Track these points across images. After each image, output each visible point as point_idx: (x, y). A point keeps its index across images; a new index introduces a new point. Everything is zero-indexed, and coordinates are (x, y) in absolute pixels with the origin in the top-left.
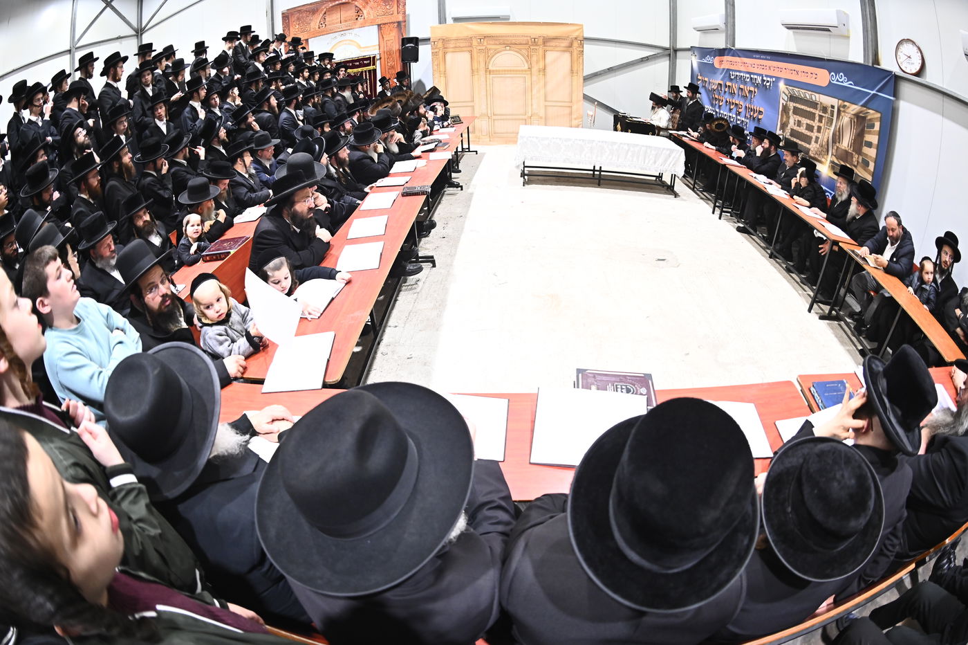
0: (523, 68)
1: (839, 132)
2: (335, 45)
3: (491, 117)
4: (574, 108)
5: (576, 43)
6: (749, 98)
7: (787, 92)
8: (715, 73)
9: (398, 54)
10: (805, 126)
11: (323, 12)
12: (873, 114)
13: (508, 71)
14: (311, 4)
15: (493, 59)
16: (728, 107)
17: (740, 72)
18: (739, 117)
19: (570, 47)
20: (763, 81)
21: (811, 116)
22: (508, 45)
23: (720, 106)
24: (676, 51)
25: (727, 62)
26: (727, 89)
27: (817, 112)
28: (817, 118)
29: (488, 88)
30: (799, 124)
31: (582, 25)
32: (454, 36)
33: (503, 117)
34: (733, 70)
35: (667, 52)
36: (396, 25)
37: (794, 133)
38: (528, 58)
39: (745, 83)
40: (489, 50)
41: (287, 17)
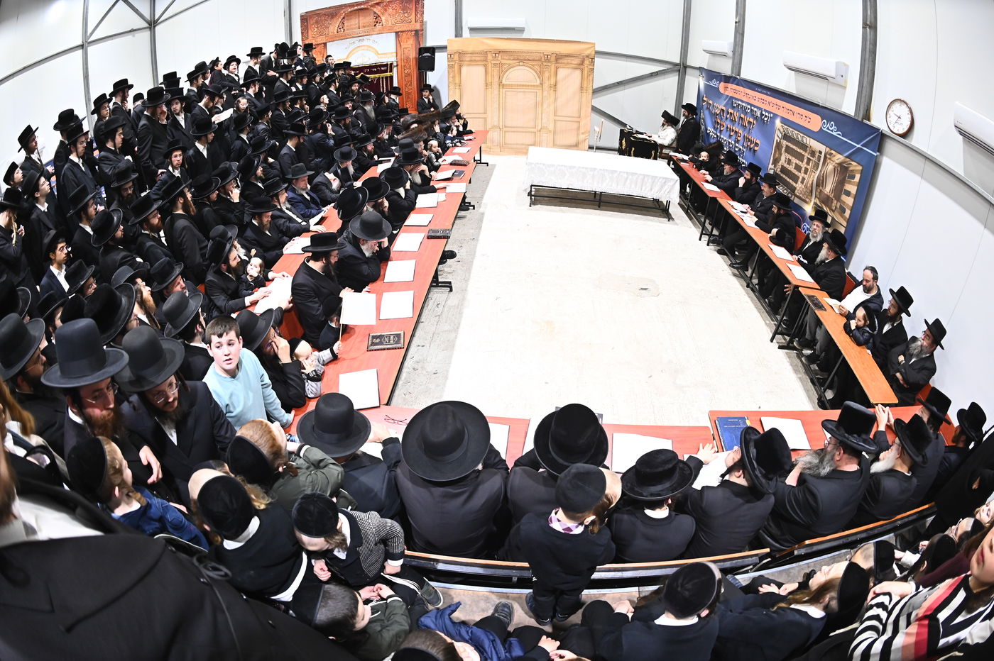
0: (535, 84)
1: (823, 177)
2: (354, 49)
3: (502, 129)
4: (583, 121)
5: (585, 61)
6: (748, 128)
7: (782, 130)
8: (720, 98)
9: (414, 62)
10: (794, 165)
11: (342, 17)
12: (856, 166)
13: (520, 85)
14: (330, 8)
15: (507, 74)
16: (728, 133)
17: (742, 101)
18: (737, 145)
19: (582, 64)
20: (762, 115)
21: (801, 157)
22: (521, 61)
23: (721, 131)
24: (685, 67)
25: (730, 90)
26: (728, 116)
27: (806, 155)
28: (805, 160)
29: (501, 102)
31: (594, 44)
32: (470, 49)
33: (513, 130)
34: (735, 99)
35: (677, 68)
36: (413, 33)
37: (784, 170)
38: (540, 74)
39: (746, 114)
40: (503, 65)
41: (306, 20)
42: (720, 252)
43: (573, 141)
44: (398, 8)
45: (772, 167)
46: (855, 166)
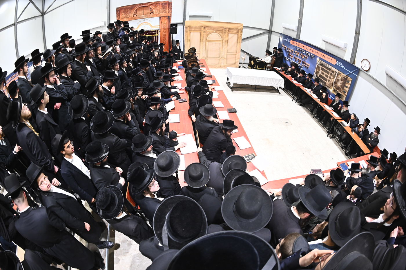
0: (220, 40)
1: (337, 81)
2: (140, 24)
4: (237, 55)
5: (239, 31)
6: (304, 59)
7: (320, 62)
8: (290, 46)
9: (168, 30)
10: (325, 75)
11: (135, 10)
13: (214, 40)
14: (130, 5)
15: (209, 36)
16: (295, 60)
17: (301, 49)
20: (311, 55)
21: (328, 73)
22: (215, 30)
24: (272, 31)
25: (296, 44)
26: (295, 53)
27: (330, 72)
28: (330, 74)
29: (206, 47)
30: (323, 74)
31: (243, 24)
32: (194, 25)
33: (210, 58)
34: (298, 47)
35: (268, 32)
36: (167, 17)
37: (320, 76)
38: (222, 36)
39: (303, 54)
40: (207, 32)
41: (119, 10)
42: (301, 105)
43: (234, 62)
44: (161, 6)
45: (316, 74)
46: (349, 78)
